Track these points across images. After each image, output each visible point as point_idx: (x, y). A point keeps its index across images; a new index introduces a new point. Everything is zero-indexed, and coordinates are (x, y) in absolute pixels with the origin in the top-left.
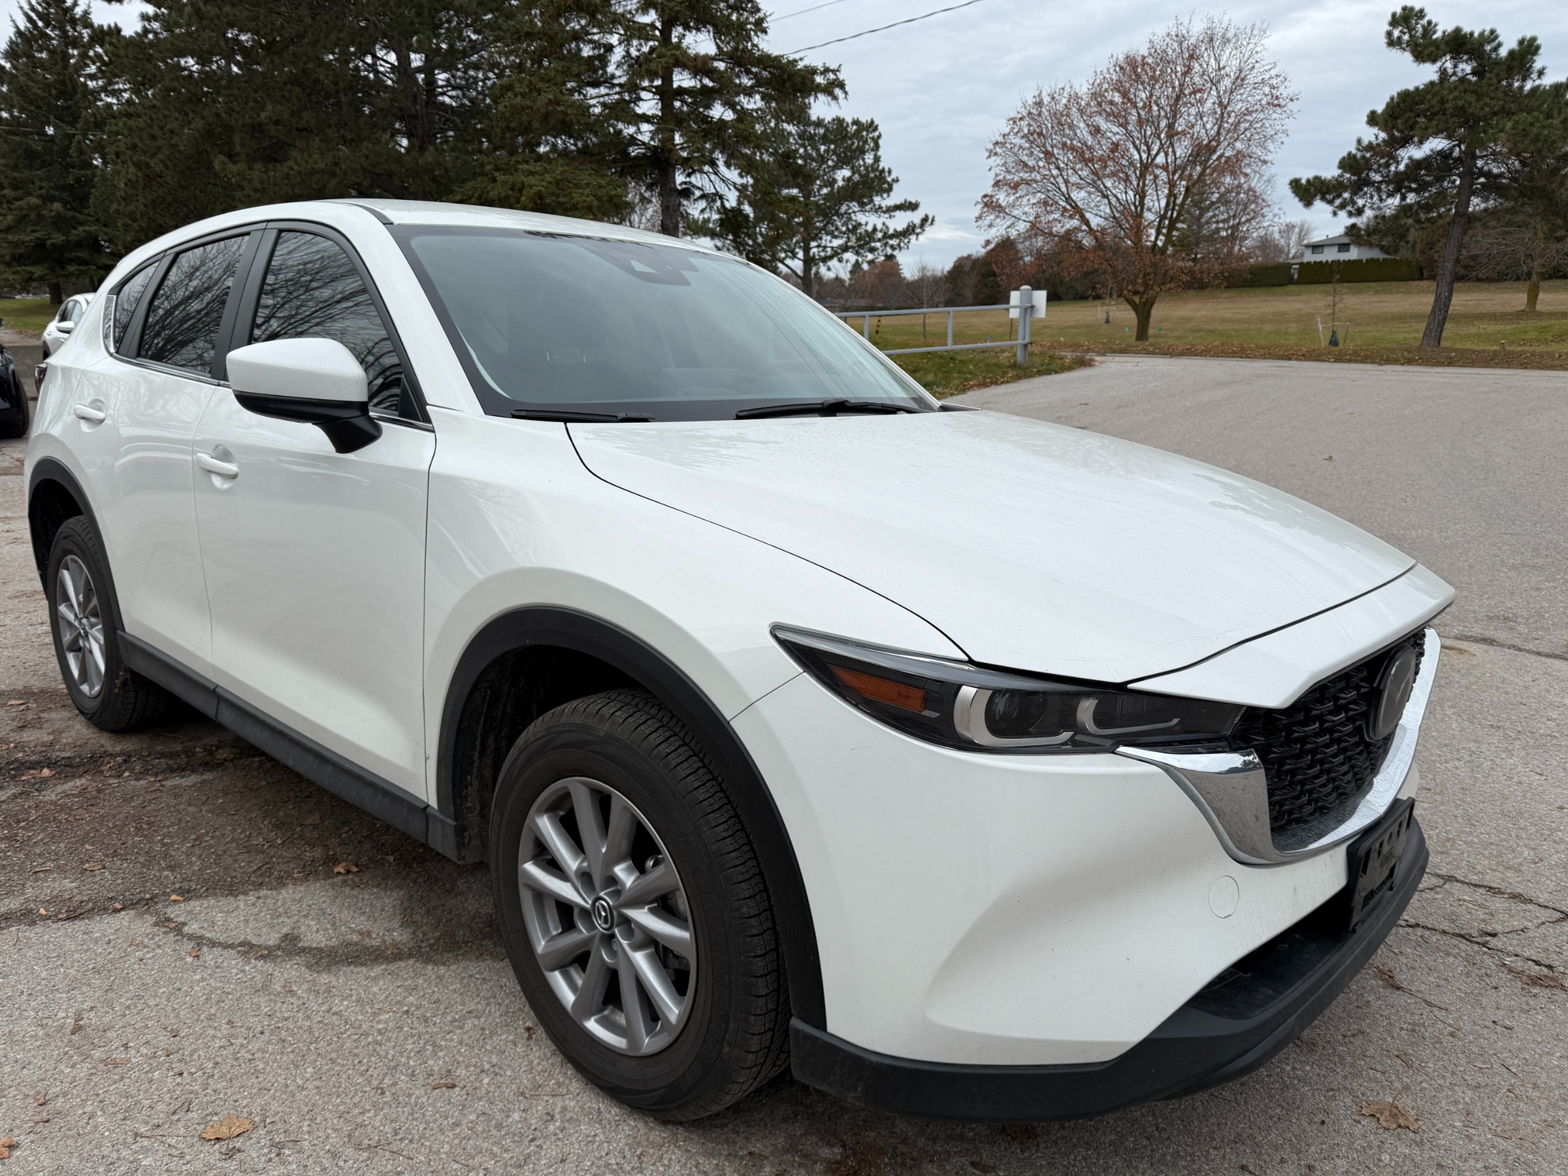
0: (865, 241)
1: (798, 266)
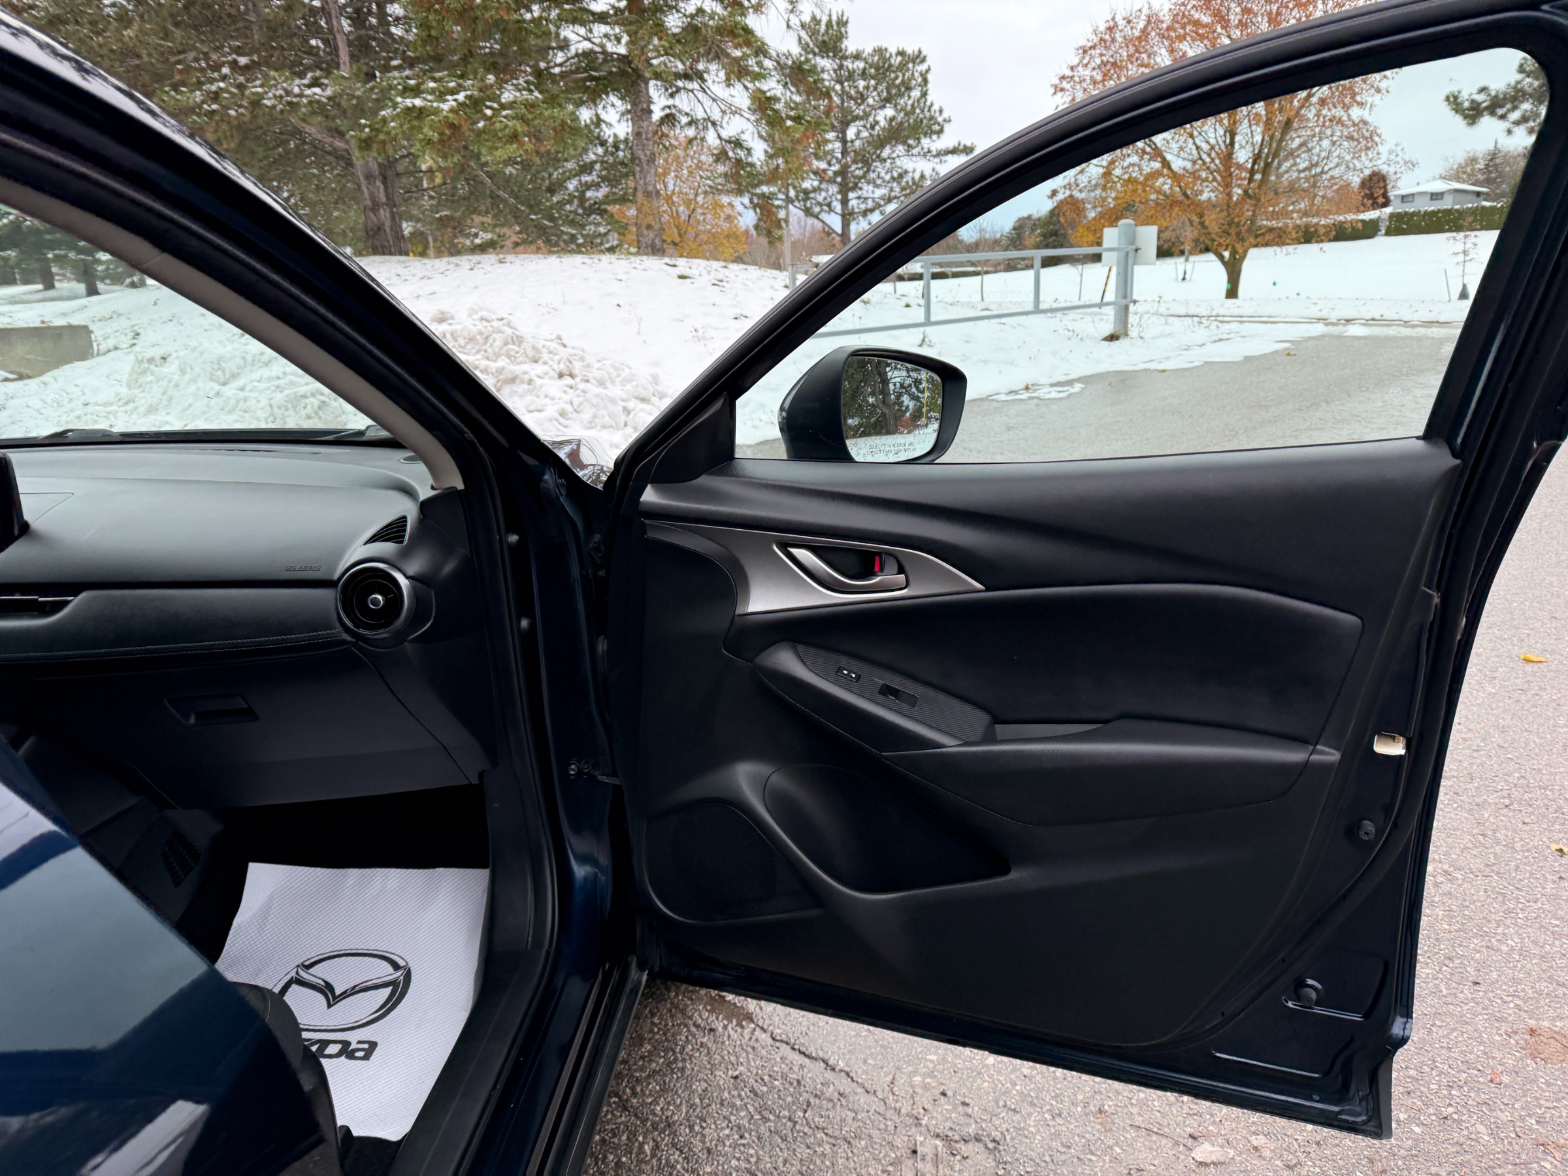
1: (835, 222)
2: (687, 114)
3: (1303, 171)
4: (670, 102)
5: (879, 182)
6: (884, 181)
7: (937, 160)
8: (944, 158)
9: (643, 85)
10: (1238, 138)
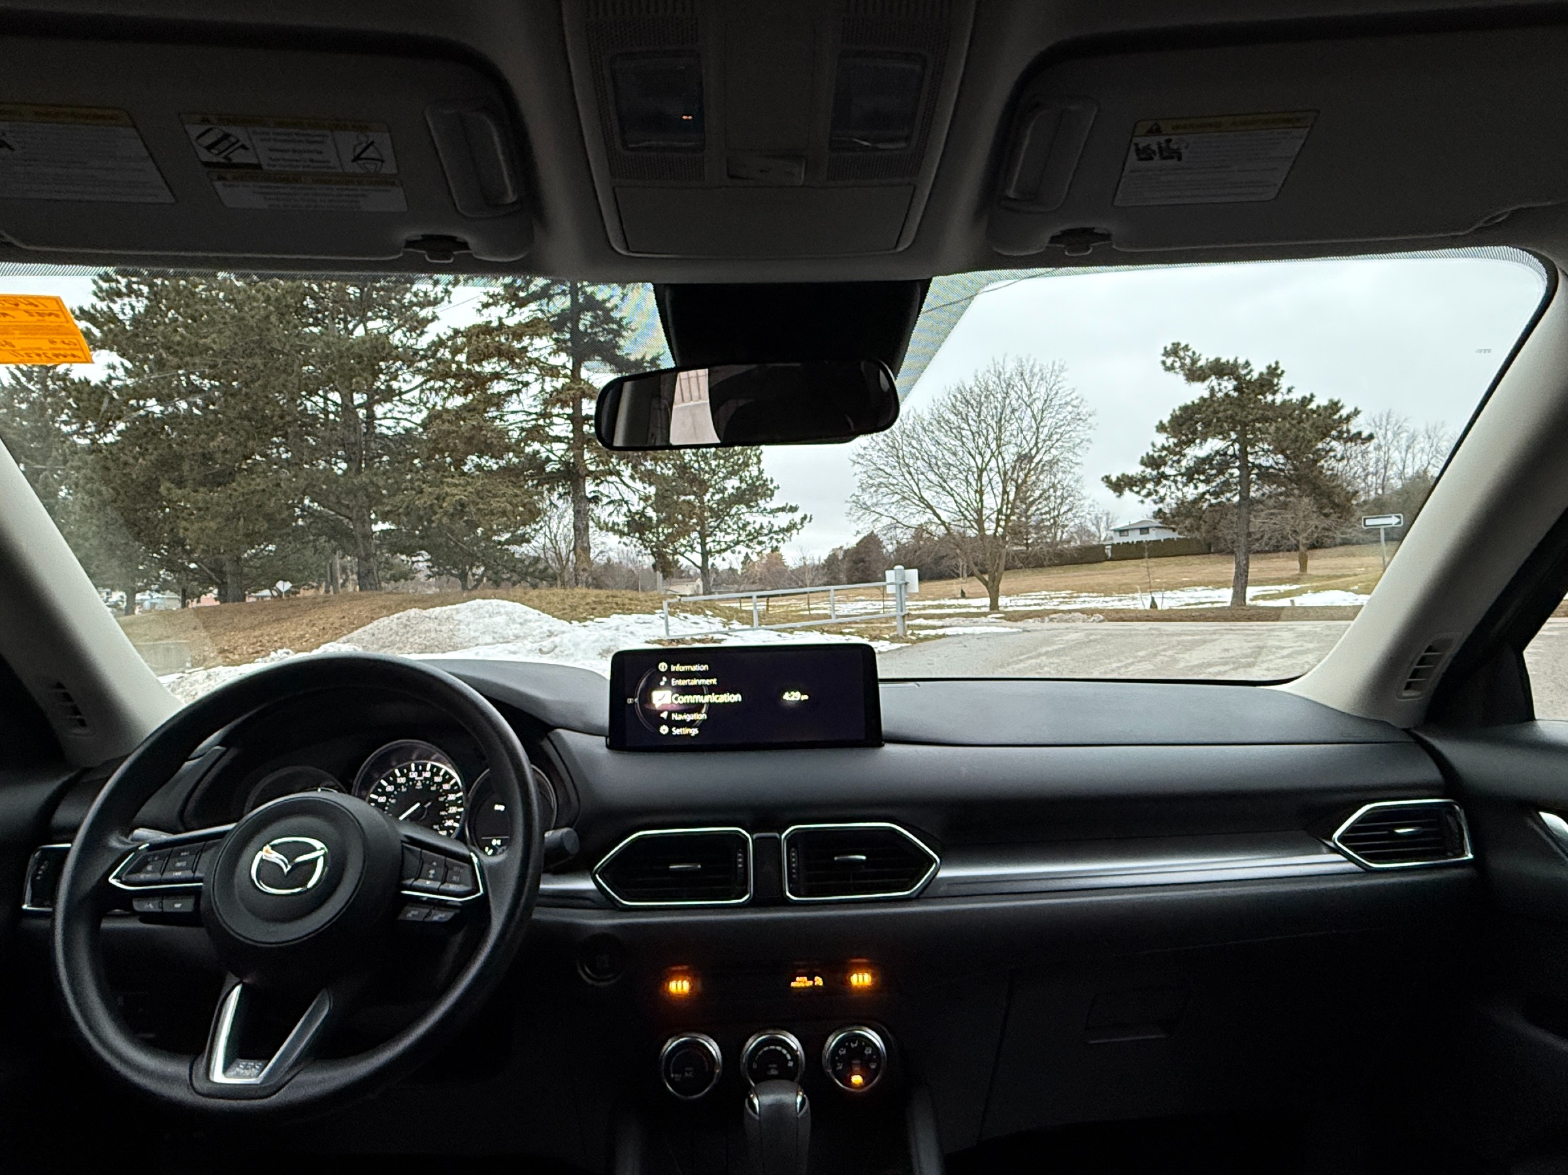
0: (754, 536)
1: (697, 558)
2: (607, 496)
4: (596, 488)
5: (729, 530)
6: (733, 530)
7: (771, 515)
8: (776, 515)
9: (581, 480)
10: (984, 497)
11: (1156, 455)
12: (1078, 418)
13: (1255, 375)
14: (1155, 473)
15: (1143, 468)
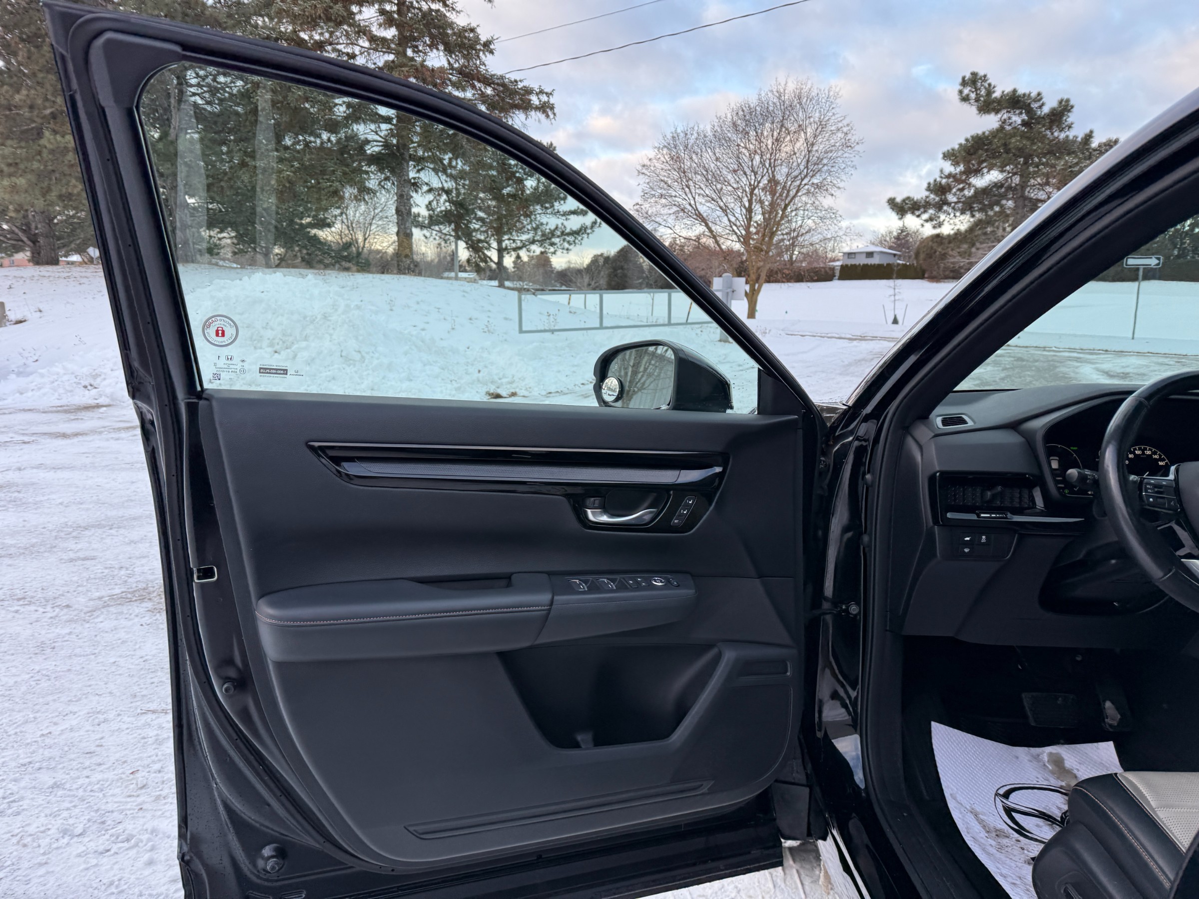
0: (547, 238)
1: (493, 255)
2: (427, 184)
3: (787, 234)
4: (417, 175)
5: (524, 230)
6: (528, 230)
8: (568, 217)
11: (944, 181)
12: (847, 145)
13: (1046, 110)
14: (937, 199)
15: (927, 193)
